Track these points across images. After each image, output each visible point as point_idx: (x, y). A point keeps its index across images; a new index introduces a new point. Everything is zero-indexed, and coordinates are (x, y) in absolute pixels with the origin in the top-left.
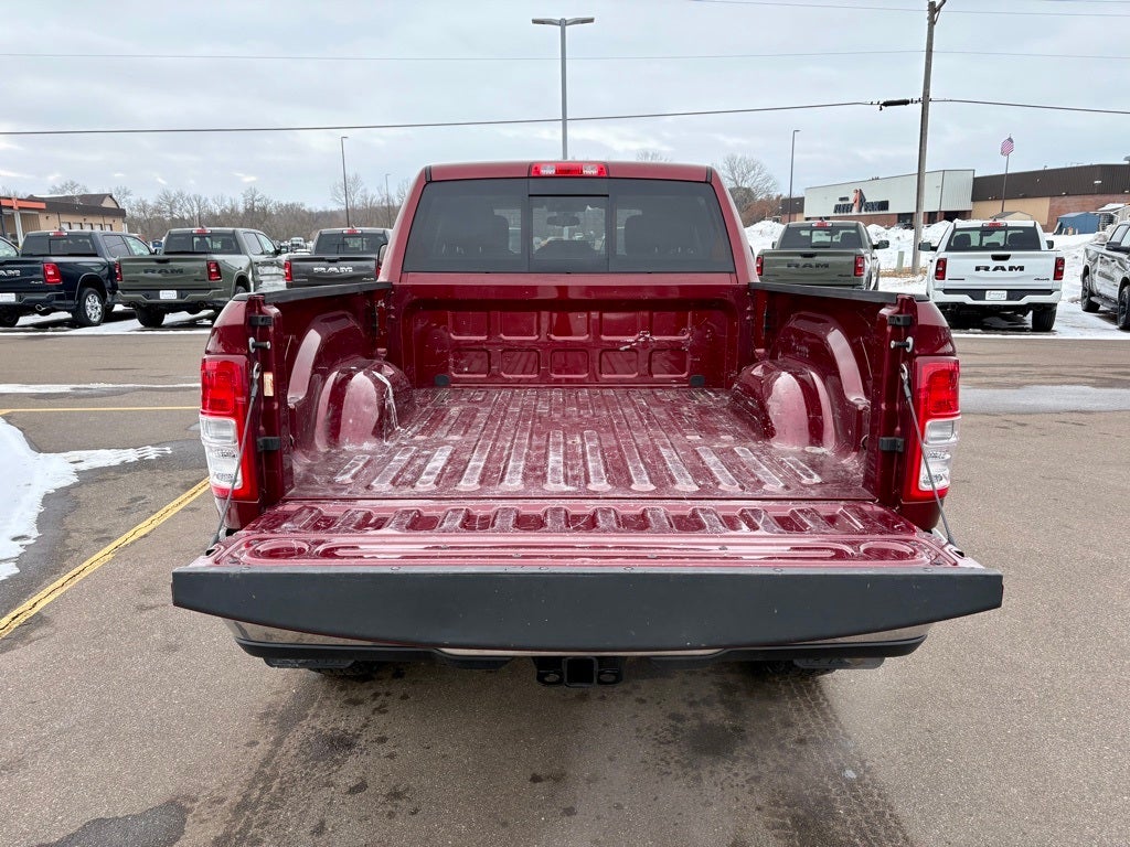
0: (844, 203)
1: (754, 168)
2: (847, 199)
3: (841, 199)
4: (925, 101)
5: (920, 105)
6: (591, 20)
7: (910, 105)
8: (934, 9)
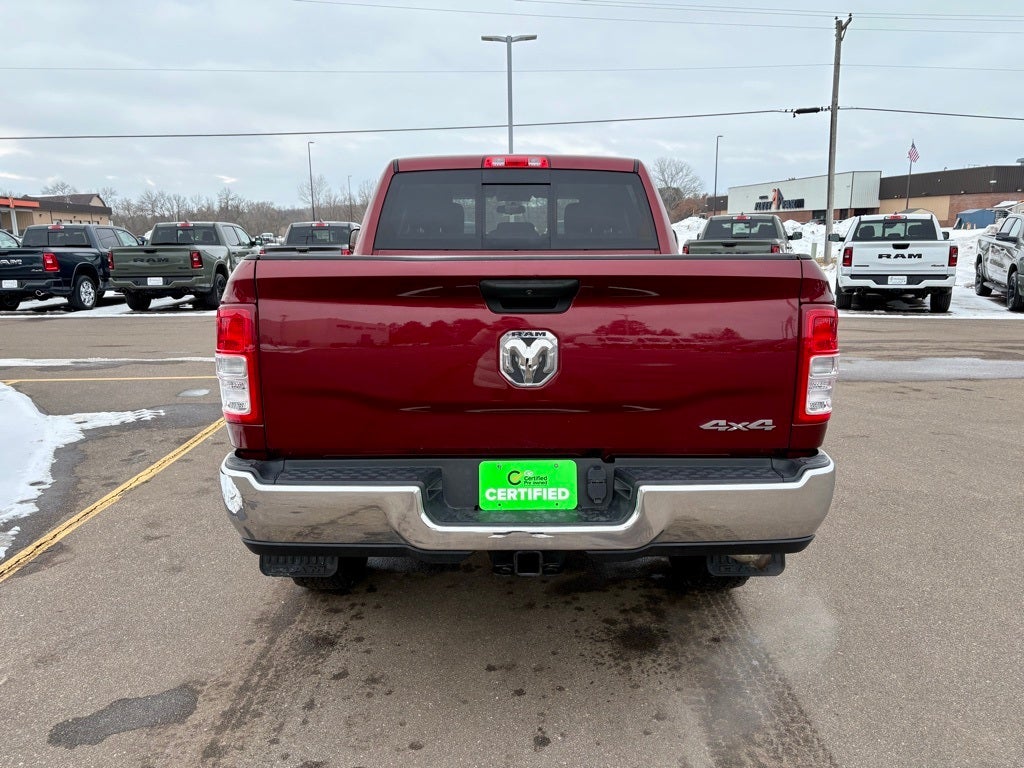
0: (764, 201)
1: (682, 170)
2: (766, 197)
3: (761, 198)
4: (834, 108)
5: (829, 112)
6: (534, 38)
7: (820, 113)
8: (841, 27)
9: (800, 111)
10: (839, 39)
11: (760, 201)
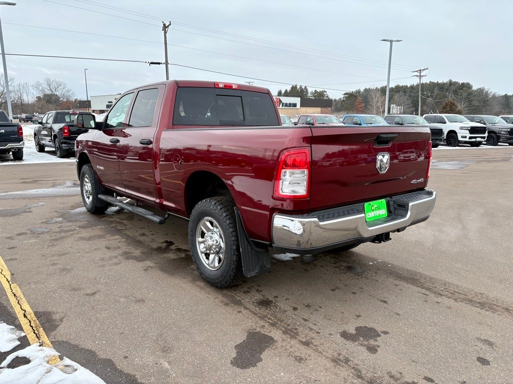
0: (110, 104)
2: (111, 102)
3: (109, 102)
4: (167, 63)
5: (165, 65)
6: (14, 4)
7: (161, 65)
8: (165, 27)
9: (152, 63)
10: (165, 33)
11: (108, 104)
